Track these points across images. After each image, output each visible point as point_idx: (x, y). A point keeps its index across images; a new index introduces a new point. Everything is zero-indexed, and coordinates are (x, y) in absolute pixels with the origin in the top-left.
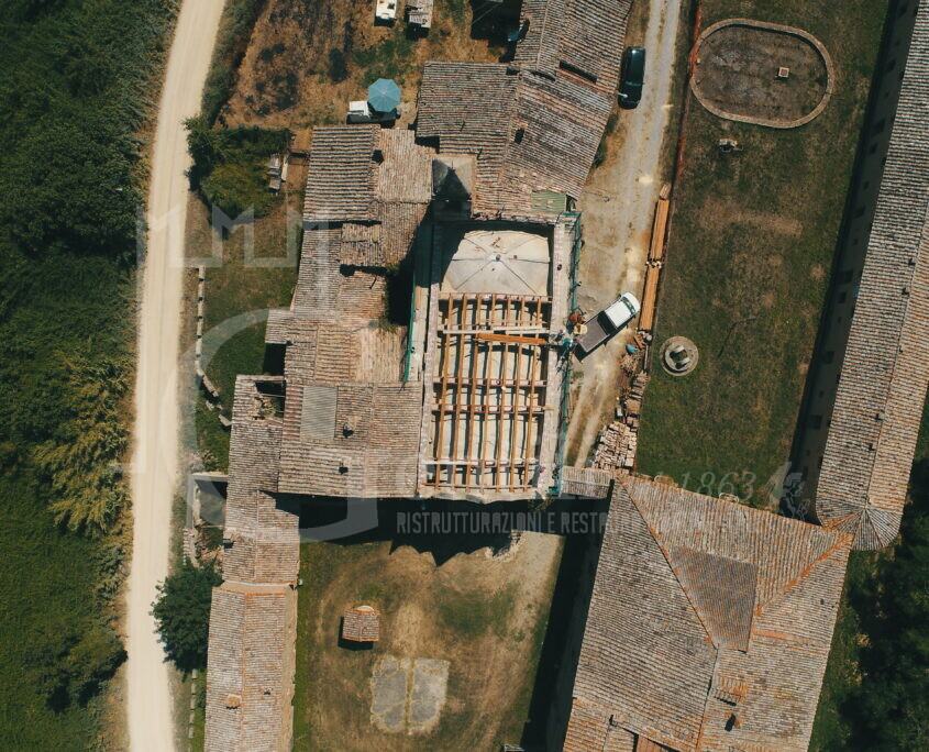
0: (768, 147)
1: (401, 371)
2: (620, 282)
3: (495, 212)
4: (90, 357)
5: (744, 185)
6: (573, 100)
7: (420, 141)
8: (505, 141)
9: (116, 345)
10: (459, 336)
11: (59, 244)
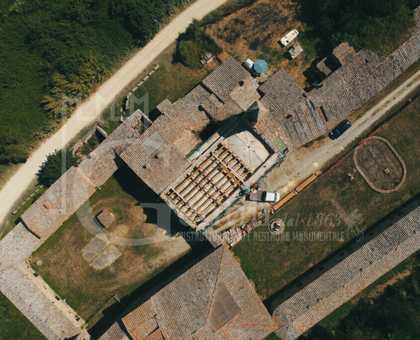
0: (361, 188)
1: (189, 154)
2: (280, 188)
3: (261, 132)
4: (99, 61)
5: (344, 194)
6: (315, 121)
7: (258, 90)
8: (284, 114)
9: (110, 65)
10: (216, 159)
11: (122, 19)
